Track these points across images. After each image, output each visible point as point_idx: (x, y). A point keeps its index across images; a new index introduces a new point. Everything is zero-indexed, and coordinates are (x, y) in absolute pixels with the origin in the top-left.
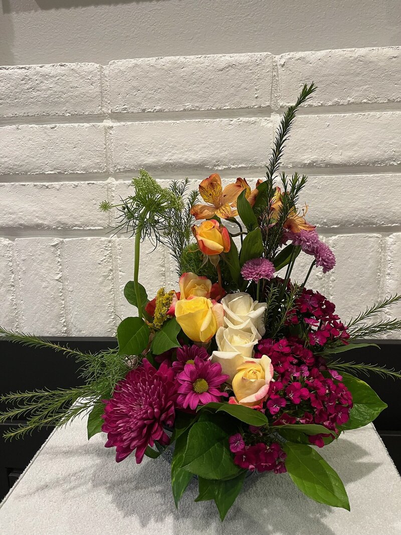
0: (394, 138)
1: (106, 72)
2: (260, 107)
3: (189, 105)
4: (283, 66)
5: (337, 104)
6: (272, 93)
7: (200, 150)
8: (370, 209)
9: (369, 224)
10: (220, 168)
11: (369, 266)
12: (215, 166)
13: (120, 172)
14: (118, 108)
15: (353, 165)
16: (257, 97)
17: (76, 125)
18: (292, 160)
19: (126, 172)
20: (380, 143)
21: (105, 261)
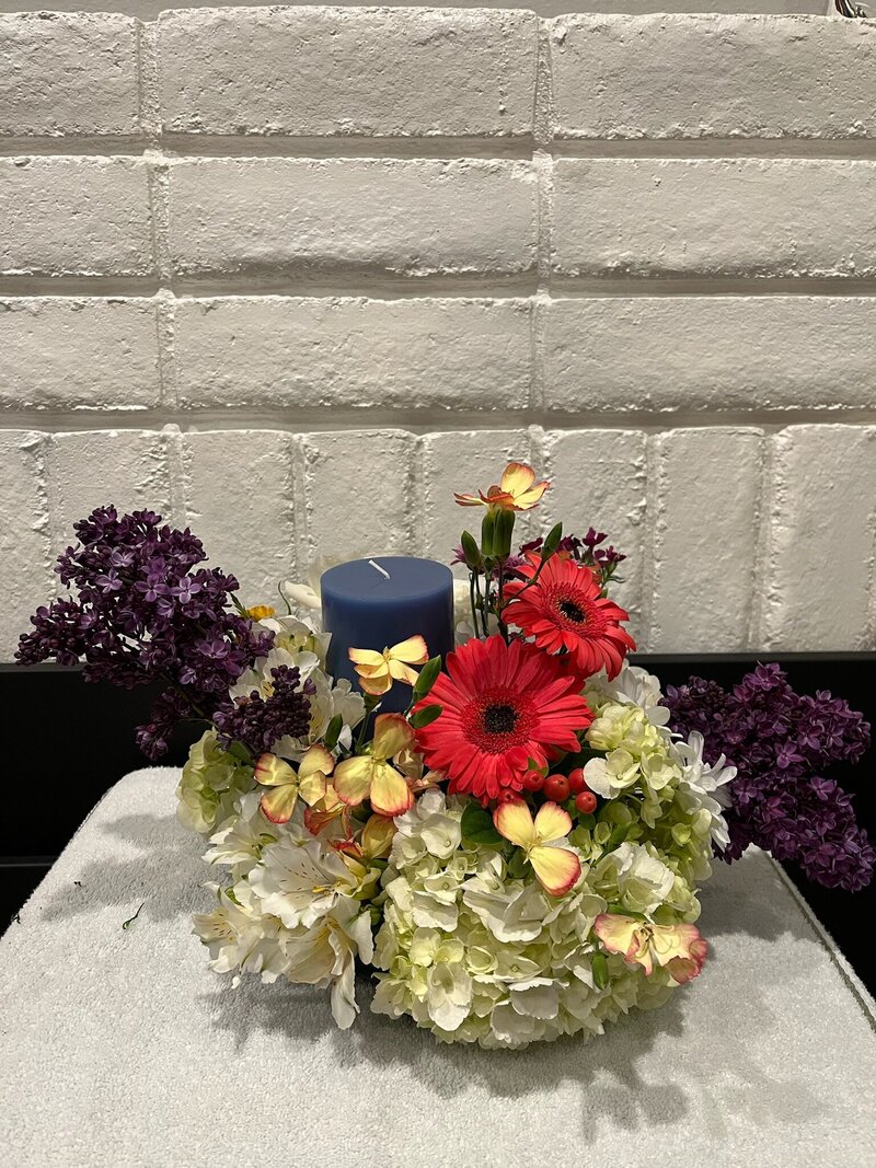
0: (795, 216)
1: (152, 37)
2: (510, 135)
3: (348, 123)
4: (561, 42)
5: (677, 136)
6: (536, 104)
7: (375, 230)
8: (743, 373)
9: (737, 405)
10: (419, 274)
11: (738, 496)
12: (409, 267)
13: (188, 276)
14: (180, 122)
15: (710, 274)
16: (502, 112)
17: (78, 159)
18: (580, 260)
19: (201, 276)
20: (765, 228)
21: (152, 484)
